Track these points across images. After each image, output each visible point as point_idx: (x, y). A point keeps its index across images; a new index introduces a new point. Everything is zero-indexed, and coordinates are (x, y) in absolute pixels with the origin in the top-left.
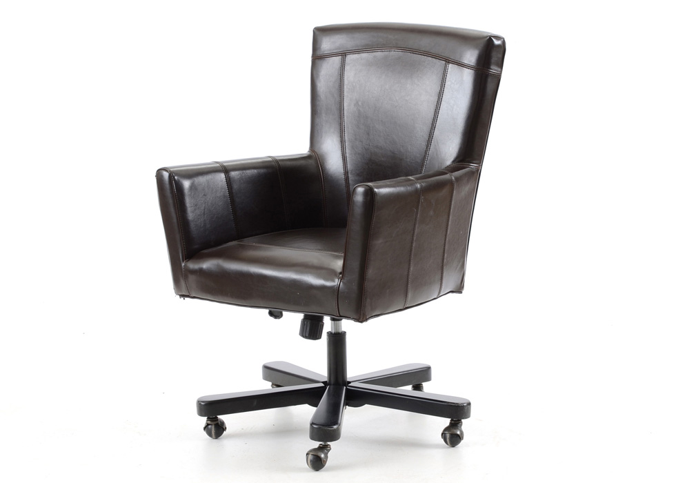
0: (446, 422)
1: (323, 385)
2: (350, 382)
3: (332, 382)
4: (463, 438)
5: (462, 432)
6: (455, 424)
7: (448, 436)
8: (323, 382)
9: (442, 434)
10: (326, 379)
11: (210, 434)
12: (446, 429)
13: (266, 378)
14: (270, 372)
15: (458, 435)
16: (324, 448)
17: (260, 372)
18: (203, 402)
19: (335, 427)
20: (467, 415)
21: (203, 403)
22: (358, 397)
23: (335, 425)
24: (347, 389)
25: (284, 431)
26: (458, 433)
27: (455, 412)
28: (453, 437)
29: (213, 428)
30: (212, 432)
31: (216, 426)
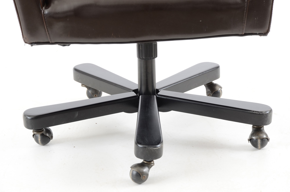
1: (135, 94)
7: (259, 141)
10: (137, 87)
20: (269, 122)
21: (29, 118)
23: (158, 144)
24: (157, 98)
30: (39, 139)
31: (42, 135)
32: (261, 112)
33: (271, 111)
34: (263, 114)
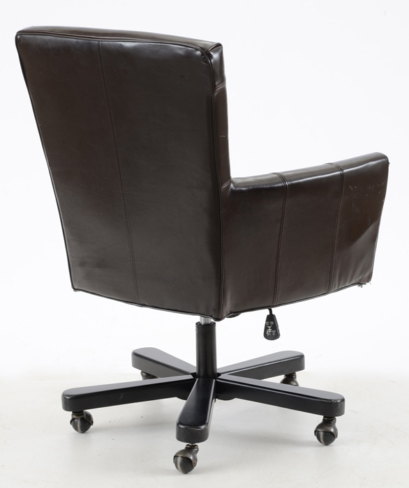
0: (319, 419)
1: (192, 377)
2: (219, 374)
3: (202, 374)
4: (337, 435)
5: (336, 430)
6: (329, 420)
7: (321, 434)
8: (192, 374)
9: (315, 432)
10: (195, 371)
11: (76, 428)
12: (320, 426)
13: (136, 365)
14: (140, 359)
15: (332, 433)
16: (191, 449)
17: (129, 359)
18: (67, 396)
19: (203, 427)
20: (340, 412)
22: (228, 391)
23: (202, 425)
24: (216, 382)
25: (153, 425)
26: (332, 430)
27: (328, 408)
28: (326, 435)
29: (79, 422)
30: (79, 426)
31: (82, 420)
32: (330, 400)
33: (343, 400)
34: (332, 403)
